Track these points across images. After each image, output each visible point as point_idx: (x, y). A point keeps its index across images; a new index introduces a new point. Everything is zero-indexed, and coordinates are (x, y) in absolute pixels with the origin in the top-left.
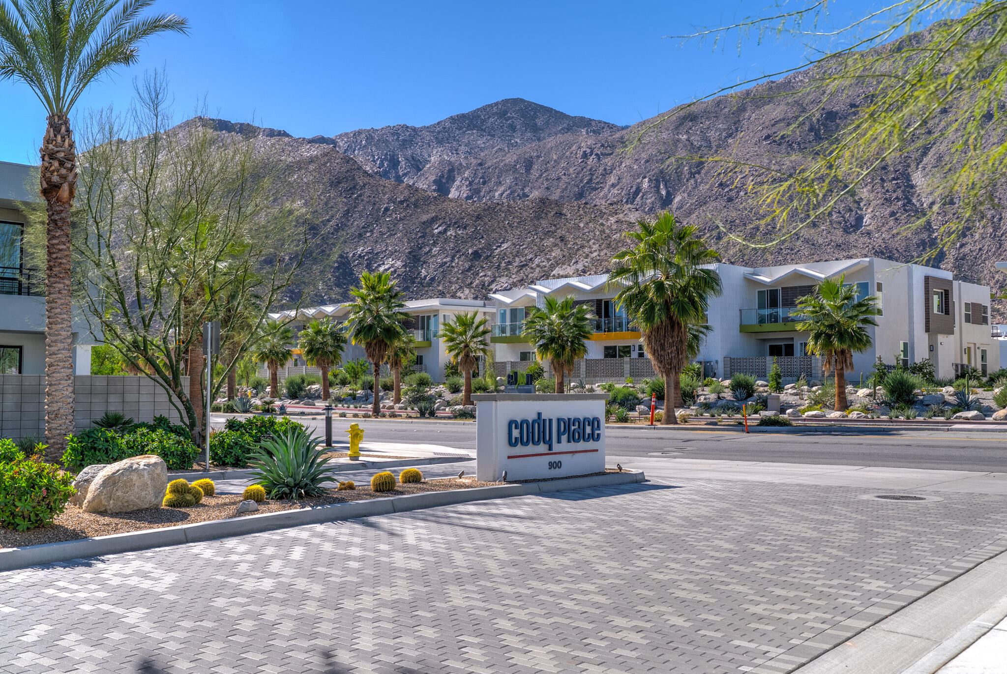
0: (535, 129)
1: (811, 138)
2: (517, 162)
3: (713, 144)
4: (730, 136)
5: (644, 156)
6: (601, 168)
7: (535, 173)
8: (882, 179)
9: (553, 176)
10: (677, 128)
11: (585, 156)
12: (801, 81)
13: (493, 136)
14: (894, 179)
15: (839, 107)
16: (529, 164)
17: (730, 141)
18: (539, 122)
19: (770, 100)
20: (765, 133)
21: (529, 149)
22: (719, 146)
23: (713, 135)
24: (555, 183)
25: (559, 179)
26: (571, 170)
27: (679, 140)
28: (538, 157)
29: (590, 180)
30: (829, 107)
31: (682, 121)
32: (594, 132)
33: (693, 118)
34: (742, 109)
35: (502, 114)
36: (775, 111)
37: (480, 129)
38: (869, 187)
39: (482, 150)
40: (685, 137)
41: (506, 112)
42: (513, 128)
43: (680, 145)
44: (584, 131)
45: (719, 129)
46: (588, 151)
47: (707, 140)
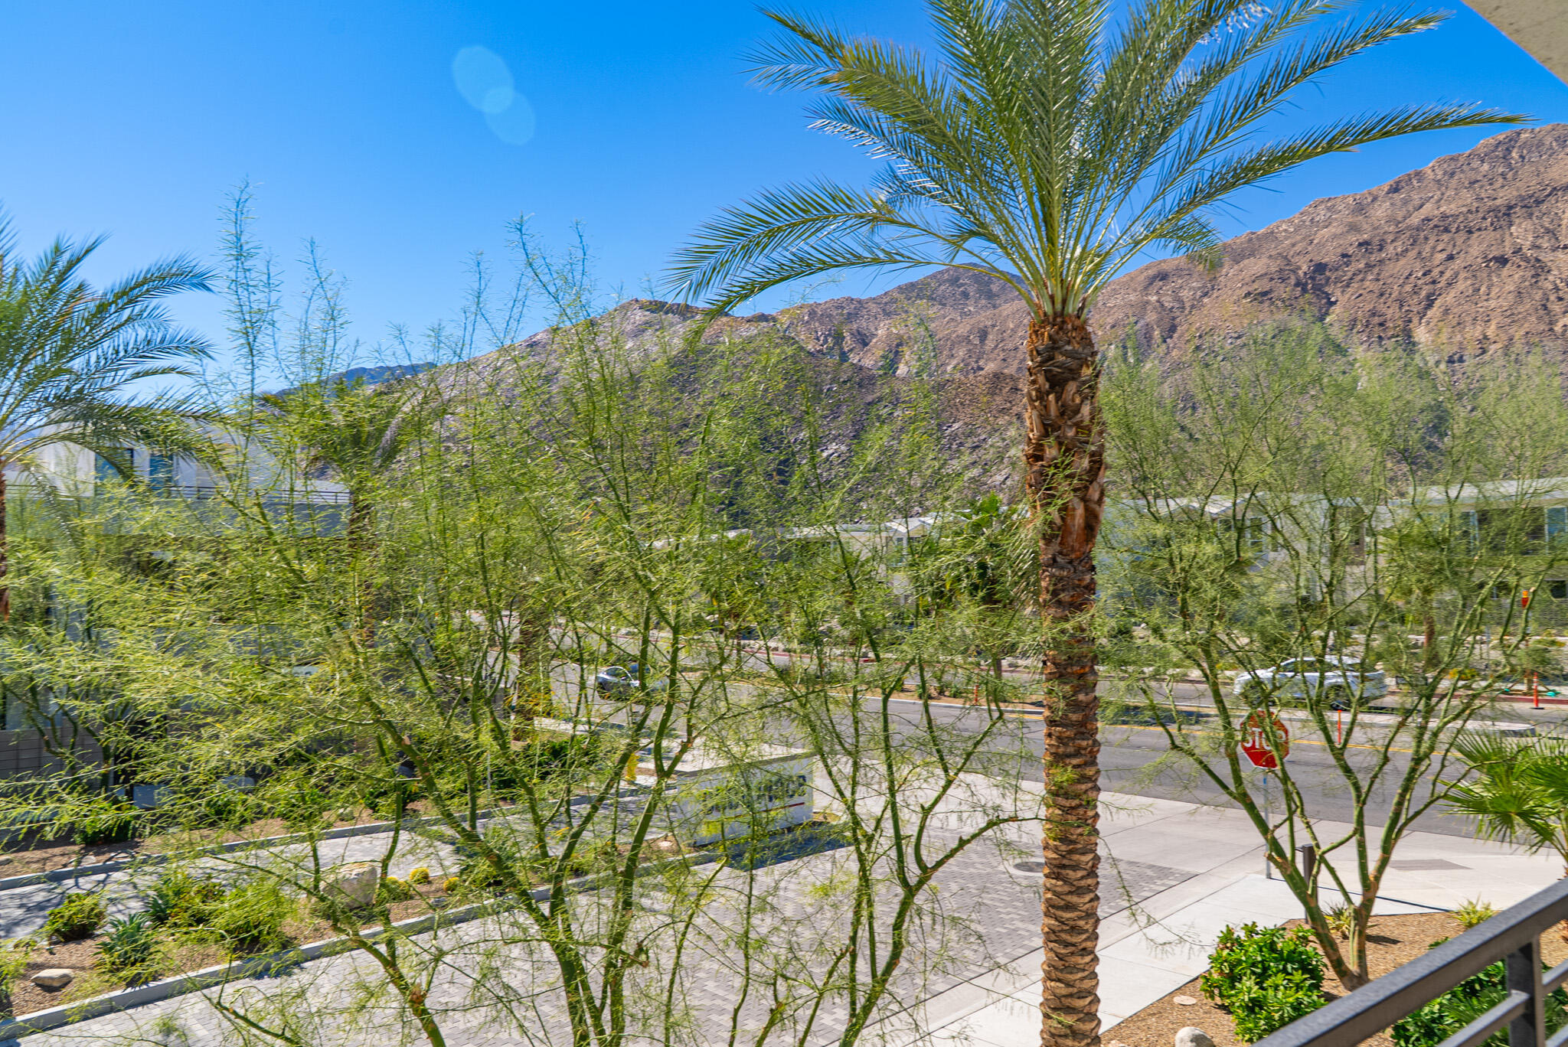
0: (990, 296)
1: (1298, 294)
2: (970, 332)
3: (1188, 305)
4: (1205, 294)
5: (1110, 320)
7: (990, 343)
8: (1380, 337)
9: (1010, 346)
10: (1146, 288)
12: (1285, 231)
13: (944, 305)
14: (1393, 336)
15: (1330, 257)
16: (983, 335)
17: (1206, 300)
18: (995, 288)
19: (1252, 254)
20: (1245, 290)
21: (984, 318)
22: (1193, 307)
23: (1186, 294)
24: (1012, 353)
25: (1016, 349)
27: (1148, 302)
28: (994, 326)
30: (1317, 259)
31: (1152, 280)
33: (1163, 276)
35: (954, 281)
36: (1257, 266)
37: (931, 298)
38: (1365, 346)
39: (932, 320)
40: (1155, 298)
41: (957, 279)
42: (966, 295)
43: (1149, 307)
45: (1193, 288)
47: (1180, 301)
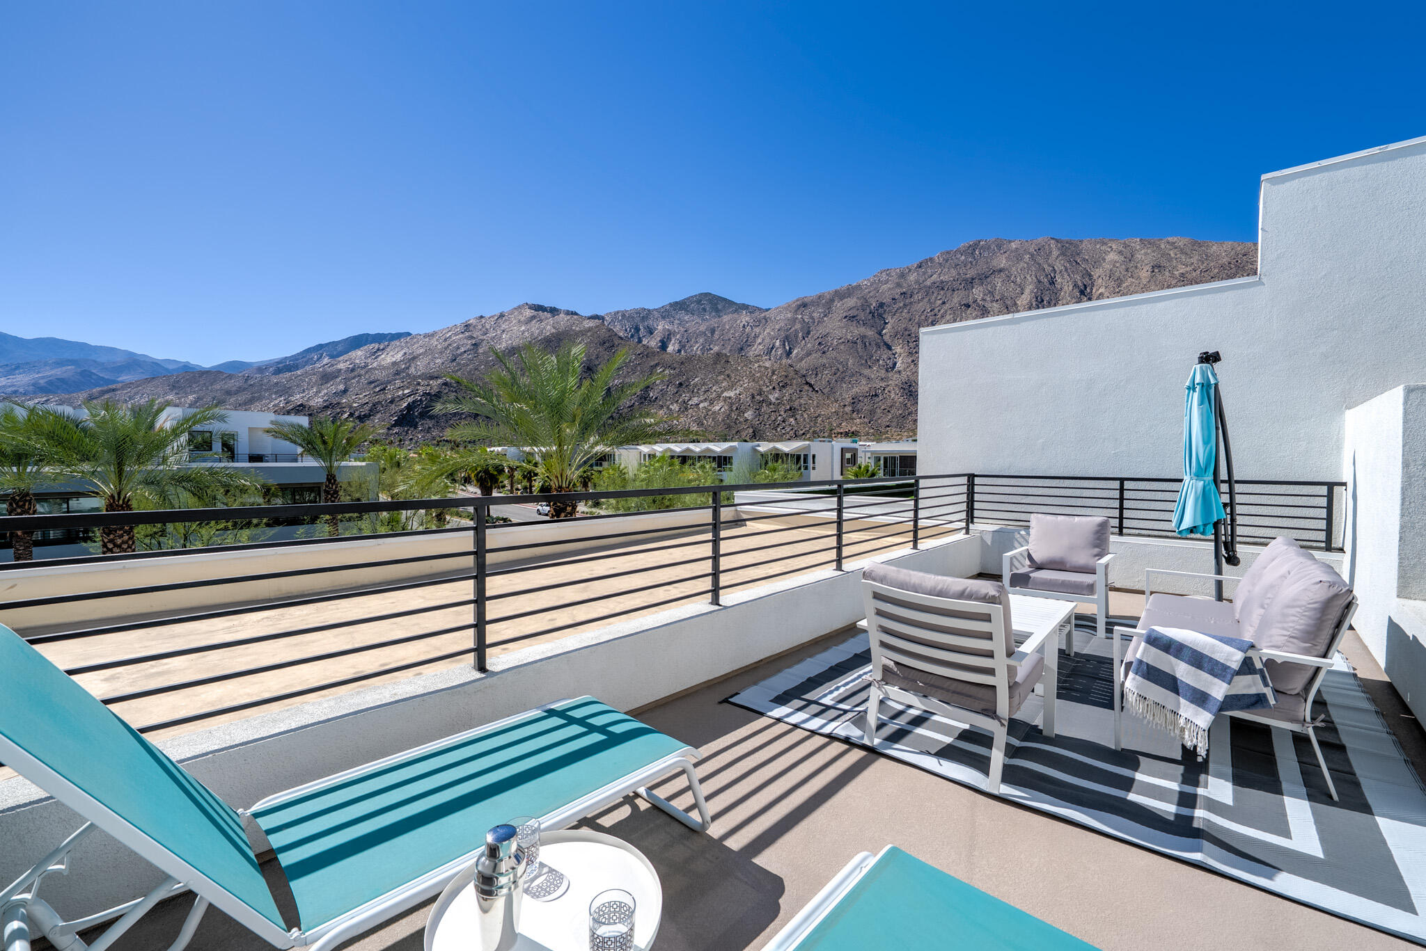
0: (717, 311)
1: (870, 318)
2: (706, 329)
3: (816, 321)
4: (825, 316)
5: (777, 327)
6: (753, 334)
7: (716, 336)
8: (908, 342)
9: (727, 338)
10: (796, 311)
11: (744, 326)
12: (866, 285)
13: (693, 314)
14: (914, 341)
15: (887, 300)
16: (713, 331)
17: (825, 319)
18: (720, 307)
19: (849, 296)
20: (845, 314)
21: (714, 322)
22: (819, 322)
23: (816, 315)
24: (727, 342)
25: (729, 339)
26: (737, 335)
27: (797, 318)
28: (718, 327)
29: (747, 340)
30: (880, 300)
31: (799, 307)
32: (750, 312)
33: (805, 305)
34: (832, 301)
35: (699, 302)
36: (851, 302)
37: (686, 310)
38: (901, 346)
39: (687, 322)
40: (800, 316)
41: (701, 301)
42: (704, 310)
43: (797, 321)
44: (744, 312)
45: (820, 312)
46: (746, 324)
47: (813, 318)
